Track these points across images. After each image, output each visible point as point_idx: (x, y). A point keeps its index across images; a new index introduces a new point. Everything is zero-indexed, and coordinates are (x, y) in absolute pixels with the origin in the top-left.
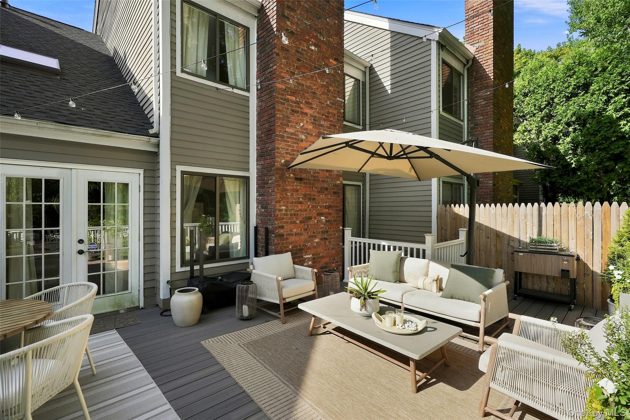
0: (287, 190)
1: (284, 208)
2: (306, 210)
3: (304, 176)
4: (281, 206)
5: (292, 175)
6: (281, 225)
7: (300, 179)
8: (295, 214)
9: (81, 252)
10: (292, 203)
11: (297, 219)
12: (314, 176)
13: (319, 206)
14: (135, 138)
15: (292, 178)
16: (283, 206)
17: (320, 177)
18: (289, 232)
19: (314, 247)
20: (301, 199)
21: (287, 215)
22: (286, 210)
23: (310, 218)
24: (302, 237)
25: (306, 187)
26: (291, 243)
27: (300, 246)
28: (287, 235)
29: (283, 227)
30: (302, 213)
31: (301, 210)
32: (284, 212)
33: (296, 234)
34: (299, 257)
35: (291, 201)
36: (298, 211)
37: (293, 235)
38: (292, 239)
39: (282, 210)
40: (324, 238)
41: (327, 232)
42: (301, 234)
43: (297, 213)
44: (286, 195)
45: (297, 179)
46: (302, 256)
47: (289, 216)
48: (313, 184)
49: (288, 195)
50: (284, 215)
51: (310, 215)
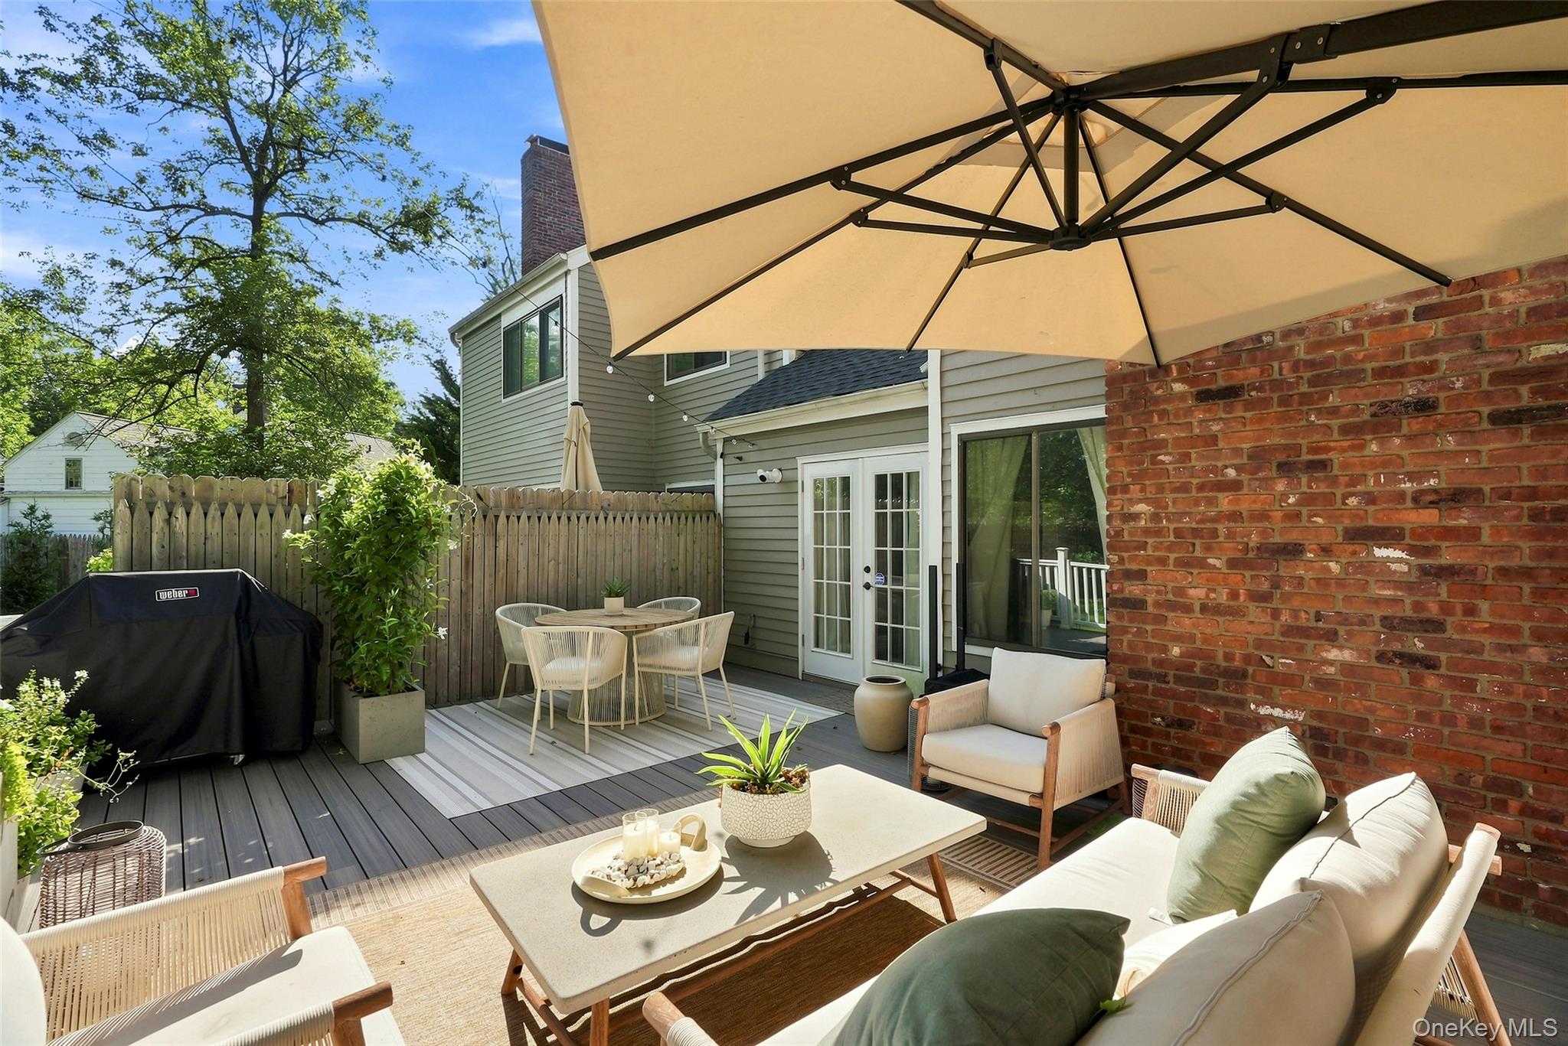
0: (1160, 445)
1: (1141, 507)
2: (1263, 516)
3: (1249, 374)
4: (1132, 502)
5: (1178, 387)
6: (1134, 567)
7: (1231, 393)
8: (1196, 533)
9: (867, 586)
10: (1184, 488)
11: (1208, 548)
12: (1311, 364)
13: (1352, 494)
14: (905, 389)
15: (1182, 397)
16: (1140, 501)
17: (1360, 356)
18: (1170, 597)
19: (1323, 684)
20: (1231, 473)
21: (1158, 533)
22: (1155, 517)
23: (1294, 551)
24: (1240, 626)
25: (1260, 420)
26: (1178, 638)
27: (1229, 657)
28: (1157, 604)
29: (1141, 575)
30: (1239, 528)
31: (1235, 516)
32: (1143, 523)
33: (1204, 608)
34: (1223, 701)
35: (1177, 481)
36: (1213, 520)
37: (1188, 609)
38: (1185, 623)
39: (1135, 517)
40: (1396, 654)
41: (1438, 626)
42: (1236, 613)
43: (1208, 525)
44: (1154, 460)
45: (1205, 397)
46: (1242, 704)
47: (1172, 538)
48: (1305, 399)
49: (1163, 462)
50: (1147, 532)
51: (1294, 537)
